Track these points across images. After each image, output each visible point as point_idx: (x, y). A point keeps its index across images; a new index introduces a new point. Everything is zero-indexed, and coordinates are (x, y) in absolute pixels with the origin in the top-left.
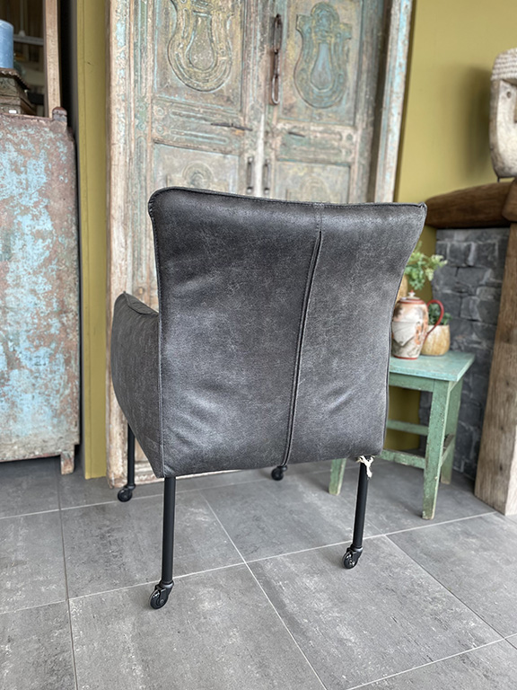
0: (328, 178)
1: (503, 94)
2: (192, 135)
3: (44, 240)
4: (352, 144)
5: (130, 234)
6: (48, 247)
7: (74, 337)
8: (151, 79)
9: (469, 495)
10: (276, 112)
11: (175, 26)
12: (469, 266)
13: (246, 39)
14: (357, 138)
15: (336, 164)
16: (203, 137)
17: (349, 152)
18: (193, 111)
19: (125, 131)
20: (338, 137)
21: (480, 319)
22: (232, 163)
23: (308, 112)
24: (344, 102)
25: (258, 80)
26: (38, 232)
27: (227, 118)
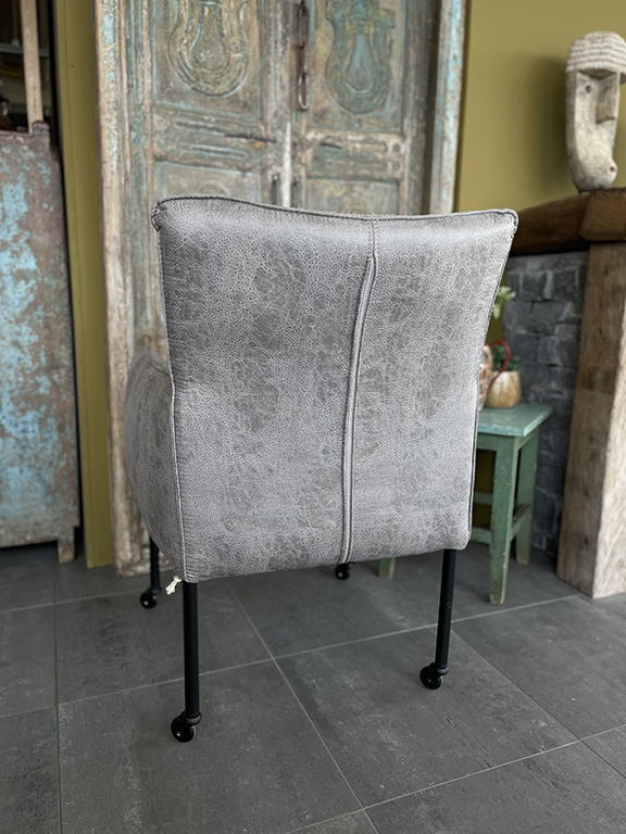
0: (371, 197)
1: (580, 89)
2: (201, 150)
3: (27, 281)
4: (400, 156)
5: (130, 271)
6: (32, 290)
7: (67, 397)
8: (148, 83)
9: (550, 575)
10: (305, 120)
11: (176, 17)
12: (546, 300)
13: (264, 31)
14: (405, 148)
15: (380, 180)
16: (215, 152)
17: (396, 166)
18: (203, 120)
19: (118, 146)
20: (382, 147)
21: (559, 363)
22: (253, 182)
23: (345, 118)
24: (388, 105)
25: (281, 81)
26: (20, 271)
27: (245, 127)
